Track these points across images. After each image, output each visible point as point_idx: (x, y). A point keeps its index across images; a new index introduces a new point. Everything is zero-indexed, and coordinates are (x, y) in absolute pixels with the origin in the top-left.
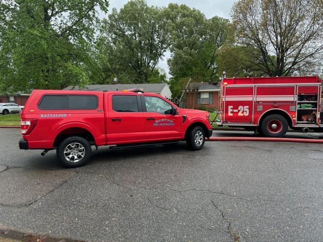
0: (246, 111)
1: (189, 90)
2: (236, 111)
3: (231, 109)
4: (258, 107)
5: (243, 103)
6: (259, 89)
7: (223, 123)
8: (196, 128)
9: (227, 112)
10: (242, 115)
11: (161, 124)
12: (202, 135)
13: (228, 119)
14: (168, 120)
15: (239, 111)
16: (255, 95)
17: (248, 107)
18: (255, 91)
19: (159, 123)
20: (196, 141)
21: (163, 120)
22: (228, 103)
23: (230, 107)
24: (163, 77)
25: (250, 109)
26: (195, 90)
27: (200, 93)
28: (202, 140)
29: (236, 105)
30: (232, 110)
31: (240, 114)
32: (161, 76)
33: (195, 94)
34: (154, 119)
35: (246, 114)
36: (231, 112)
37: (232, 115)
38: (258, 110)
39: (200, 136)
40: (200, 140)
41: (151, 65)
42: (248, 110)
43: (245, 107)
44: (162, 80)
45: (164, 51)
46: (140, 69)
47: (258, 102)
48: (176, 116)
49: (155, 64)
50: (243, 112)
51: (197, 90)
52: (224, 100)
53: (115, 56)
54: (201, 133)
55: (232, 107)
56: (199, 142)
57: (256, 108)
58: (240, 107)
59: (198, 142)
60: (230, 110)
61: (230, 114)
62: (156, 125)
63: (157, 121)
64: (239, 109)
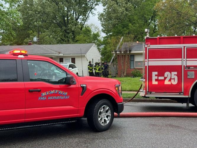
0: (174, 79)
1: (121, 52)
2: (162, 78)
3: (156, 75)
4: (189, 73)
5: (171, 69)
6: (189, 50)
7: (146, 93)
8: (101, 102)
9: (150, 79)
10: (169, 83)
11: (50, 98)
12: (109, 111)
13: (152, 89)
14: (61, 92)
15: (165, 78)
16: (184, 58)
17: (176, 73)
18: (184, 53)
19: (47, 96)
20: (99, 119)
21: (52, 92)
22: (152, 69)
23: (154, 73)
24: (96, 36)
25: (179, 76)
26: (127, 51)
27: (133, 56)
28: (109, 118)
29: (162, 70)
30: (156, 78)
31: (167, 82)
32: (94, 34)
33: (127, 57)
34: (39, 91)
35: (175, 82)
36: (156, 80)
37: (156, 83)
38: (188, 77)
39: (107, 111)
40: (107, 117)
41: (80, 22)
42: (176, 78)
43: (173, 73)
44: (95, 40)
45: (96, 5)
46: (66, 26)
47: (189, 67)
48: (72, 86)
49: (85, 20)
50: (170, 80)
51: (130, 51)
52: (146, 65)
53: (36, 11)
54: (107, 108)
55: (156, 73)
56: (105, 120)
57: (186, 75)
58: (167, 74)
59: (103, 121)
60: (154, 78)
61: (155, 83)
62: (43, 98)
63: (44, 94)
64: (166, 76)
